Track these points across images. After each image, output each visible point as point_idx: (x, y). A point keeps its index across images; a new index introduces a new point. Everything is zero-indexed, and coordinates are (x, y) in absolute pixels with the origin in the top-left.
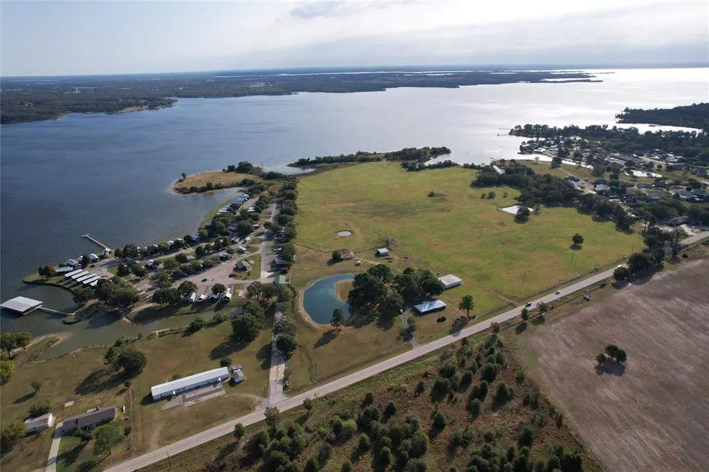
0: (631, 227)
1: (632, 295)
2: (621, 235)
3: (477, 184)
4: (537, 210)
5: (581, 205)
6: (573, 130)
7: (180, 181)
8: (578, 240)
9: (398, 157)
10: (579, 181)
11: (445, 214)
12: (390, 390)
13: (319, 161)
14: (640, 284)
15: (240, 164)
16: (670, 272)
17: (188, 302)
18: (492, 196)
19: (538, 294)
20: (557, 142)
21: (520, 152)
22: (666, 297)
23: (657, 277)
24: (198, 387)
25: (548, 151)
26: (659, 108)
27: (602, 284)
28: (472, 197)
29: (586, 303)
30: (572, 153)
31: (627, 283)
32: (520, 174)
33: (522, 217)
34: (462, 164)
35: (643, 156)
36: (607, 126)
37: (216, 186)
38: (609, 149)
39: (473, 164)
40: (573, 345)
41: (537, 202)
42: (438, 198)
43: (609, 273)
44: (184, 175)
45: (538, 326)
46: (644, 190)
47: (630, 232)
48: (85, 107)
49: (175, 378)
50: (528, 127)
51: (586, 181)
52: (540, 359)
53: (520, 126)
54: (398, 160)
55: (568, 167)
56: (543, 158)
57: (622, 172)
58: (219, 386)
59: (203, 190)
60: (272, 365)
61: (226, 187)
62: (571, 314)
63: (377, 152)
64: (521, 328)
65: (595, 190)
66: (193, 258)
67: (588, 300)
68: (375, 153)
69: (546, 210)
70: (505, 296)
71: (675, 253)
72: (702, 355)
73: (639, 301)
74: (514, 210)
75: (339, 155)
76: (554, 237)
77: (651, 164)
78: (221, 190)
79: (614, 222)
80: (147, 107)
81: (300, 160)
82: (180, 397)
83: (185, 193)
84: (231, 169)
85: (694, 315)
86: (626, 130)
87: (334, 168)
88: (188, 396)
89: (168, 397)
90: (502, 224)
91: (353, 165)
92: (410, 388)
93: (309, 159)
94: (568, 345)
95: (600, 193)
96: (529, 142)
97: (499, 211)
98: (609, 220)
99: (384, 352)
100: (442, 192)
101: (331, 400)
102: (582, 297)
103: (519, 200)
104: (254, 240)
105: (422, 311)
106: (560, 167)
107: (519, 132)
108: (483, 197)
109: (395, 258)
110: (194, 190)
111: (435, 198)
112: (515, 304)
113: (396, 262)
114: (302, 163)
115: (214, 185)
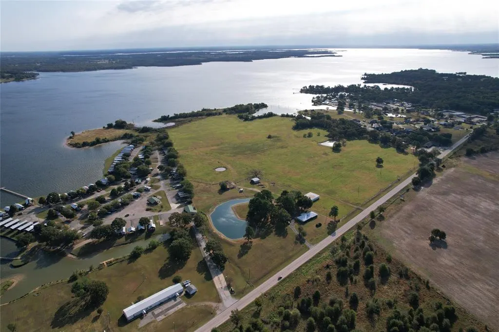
0: (405, 150)
1: (427, 194)
2: (402, 156)
3: (297, 128)
4: (344, 142)
5: (369, 138)
6: (341, 88)
7: (71, 138)
8: (379, 161)
9: (233, 111)
10: (360, 122)
11: (285, 150)
12: (308, 281)
13: (176, 117)
14: (428, 187)
15: (116, 122)
16: (441, 177)
17: (121, 235)
18: (310, 135)
20: (334, 96)
21: (313, 104)
22: (445, 193)
23: (435, 181)
24: (161, 304)
25: (331, 103)
26: (384, 73)
27: (407, 189)
28: (297, 137)
29: (403, 202)
30: (347, 104)
31: (421, 187)
32: (322, 119)
33: (336, 149)
34: (280, 114)
35: (390, 103)
36: (360, 85)
37: (103, 140)
38: (368, 100)
39: (287, 114)
40: (409, 232)
41: (343, 138)
42: (275, 139)
43: (409, 180)
44: (73, 133)
45: (382, 221)
46: (401, 126)
47: (406, 154)
49: (139, 299)
50: (311, 87)
51: (364, 121)
52: (394, 245)
53: (306, 86)
54: (234, 113)
55: (348, 113)
56: (331, 108)
57: (383, 115)
58: (178, 300)
59: (93, 144)
60: (213, 276)
61: (111, 141)
62: (398, 211)
63: (217, 109)
64: (373, 225)
65: (372, 127)
66: (109, 198)
67: (403, 201)
68: (215, 109)
69: (349, 142)
70: (351, 204)
71: (438, 165)
72: (483, 229)
73: (433, 198)
74: (330, 144)
75: (191, 112)
76: (363, 160)
77: (398, 109)
78: (109, 143)
79: (394, 147)
80: (13, 79)
81: (162, 117)
82: (150, 314)
83: (79, 147)
84: (110, 126)
85: (467, 204)
86: (372, 87)
87: (190, 121)
88: (156, 312)
89: (140, 316)
90: (326, 154)
91: (203, 118)
92: (321, 277)
93: (168, 116)
94: (406, 232)
95: (377, 129)
96: (317, 97)
97: (319, 145)
98: (390, 146)
99: (291, 254)
100: (275, 134)
101: (270, 296)
102: (399, 199)
103: (330, 137)
104: (153, 180)
105: (303, 220)
106: (344, 113)
107: (307, 90)
108: (305, 136)
109: (266, 184)
110: (86, 144)
111: (273, 139)
112: (361, 208)
113: (267, 187)
114: (165, 119)
115: (101, 139)
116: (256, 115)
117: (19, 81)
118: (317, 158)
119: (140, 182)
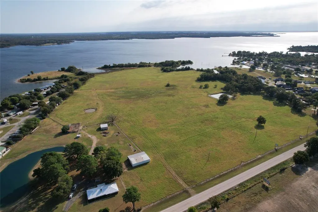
0: (303, 111)
1: (313, 184)
4: (235, 96)
5: (266, 94)
6: (264, 54)
7: (29, 75)
8: (261, 121)
9: (161, 65)
10: (265, 79)
13: (115, 66)
15: (69, 67)
18: (206, 87)
19: (218, 177)
20: (254, 59)
21: (232, 64)
26: (310, 45)
27: (281, 168)
28: (193, 87)
30: (262, 64)
31: (307, 167)
32: (228, 74)
33: (222, 101)
34: (196, 69)
35: (305, 66)
36: (283, 52)
37: (44, 78)
38: (284, 62)
41: (236, 92)
42: (171, 87)
43: (289, 155)
46: (309, 85)
47: (303, 115)
50: (239, 52)
51: (270, 79)
53: (235, 52)
54: (160, 66)
55: (259, 72)
57: (293, 74)
61: (50, 79)
65: (275, 85)
68: (150, 63)
69: (241, 96)
74: (217, 96)
76: (244, 118)
77: (311, 70)
78: (47, 81)
79: (290, 106)
83: (23, 82)
84: (63, 70)
87: (121, 70)
90: (207, 106)
91: (134, 68)
93: (109, 65)
95: (279, 86)
96: (238, 59)
97: (208, 96)
98: (286, 105)
100: (175, 84)
102: (260, 185)
103: (224, 90)
104: (23, 114)
105: (90, 197)
106: (254, 71)
107: (234, 54)
108: (201, 87)
109: (112, 132)
110: (28, 80)
111: (169, 87)
112: (191, 191)
113: (109, 136)
114: (105, 67)
115: (42, 78)
116: (178, 68)
117: (59, 44)
118: (193, 109)
119: (11, 114)
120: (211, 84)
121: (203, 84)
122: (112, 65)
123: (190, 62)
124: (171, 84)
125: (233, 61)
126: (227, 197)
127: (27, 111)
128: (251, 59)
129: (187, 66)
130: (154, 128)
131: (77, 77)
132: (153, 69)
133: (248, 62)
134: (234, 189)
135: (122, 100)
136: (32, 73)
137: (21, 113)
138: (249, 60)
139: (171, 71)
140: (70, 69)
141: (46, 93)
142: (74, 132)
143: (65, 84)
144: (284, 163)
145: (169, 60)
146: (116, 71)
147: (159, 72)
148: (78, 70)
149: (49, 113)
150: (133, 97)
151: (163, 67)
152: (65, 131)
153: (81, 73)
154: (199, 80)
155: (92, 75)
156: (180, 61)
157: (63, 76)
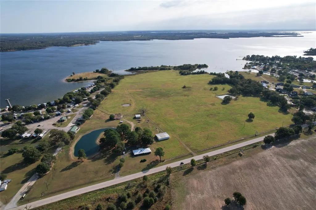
0: (288, 110)
1: (271, 154)
2: (281, 115)
4: (237, 97)
5: (263, 97)
6: (277, 58)
7: (71, 76)
8: (251, 116)
9: (179, 68)
10: (268, 83)
13: (140, 69)
14: (279, 147)
15: (102, 69)
16: (303, 140)
18: (216, 89)
19: (212, 148)
20: (265, 64)
21: (243, 68)
22: (293, 157)
23: (293, 143)
25: (259, 68)
27: (255, 146)
28: (205, 89)
29: (239, 157)
30: (270, 69)
31: (272, 146)
32: (236, 78)
33: (226, 101)
34: (210, 73)
35: (311, 71)
36: (296, 57)
38: (292, 68)
39: (215, 73)
40: (216, 188)
41: (239, 94)
42: (187, 89)
43: (262, 139)
45: (201, 170)
46: (304, 90)
47: (287, 113)
48: (59, 44)
50: (253, 56)
51: (272, 83)
52: (188, 196)
53: (249, 55)
54: (179, 70)
55: (266, 76)
56: (254, 71)
57: (296, 79)
59: (78, 80)
60: (29, 181)
61: (89, 80)
62: (225, 164)
64: (189, 171)
65: (275, 89)
67: (241, 155)
68: (170, 66)
69: (243, 98)
70: (191, 149)
71: (310, 128)
73: (275, 159)
76: (239, 114)
77: (314, 76)
78: (86, 81)
79: (279, 107)
80: (84, 44)
83: (69, 82)
84: (97, 71)
85: (309, 173)
86: (306, 58)
87: (145, 72)
90: (213, 105)
91: (156, 71)
93: (135, 68)
94: (212, 187)
95: (278, 90)
96: (250, 63)
97: (216, 97)
98: (277, 105)
99: (96, 179)
100: (191, 86)
102: (238, 153)
103: (230, 92)
104: (80, 106)
105: (135, 154)
106: (261, 76)
107: (248, 58)
108: (211, 90)
109: (143, 120)
110: (73, 80)
111: (185, 89)
112: (194, 154)
113: (142, 123)
114: (132, 70)
115: (83, 78)
116: (194, 72)
117: (87, 45)
118: (203, 107)
119: (71, 106)
120: (220, 87)
121: (214, 86)
122: (137, 68)
123: (205, 66)
124: (187, 86)
125: (245, 65)
126: (215, 158)
127: (81, 104)
128: (262, 64)
129: (202, 69)
130: (172, 119)
131: (110, 78)
132: (173, 71)
133: (258, 67)
134: (221, 154)
135: (148, 98)
136: (74, 74)
137: (77, 105)
138: (260, 65)
139: (188, 74)
140: (103, 71)
141: (90, 91)
142: (118, 119)
143: (103, 84)
144: (258, 143)
145: (187, 64)
146: (142, 73)
147: (177, 75)
148: (109, 71)
149: (97, 106)
150: (156, 96)
151: (181, 71)
152: (112, 118)
153: (113, 75)
154: (211, 83)
155: (122, 77)
156: (196, 65)
157: (99, 77)
